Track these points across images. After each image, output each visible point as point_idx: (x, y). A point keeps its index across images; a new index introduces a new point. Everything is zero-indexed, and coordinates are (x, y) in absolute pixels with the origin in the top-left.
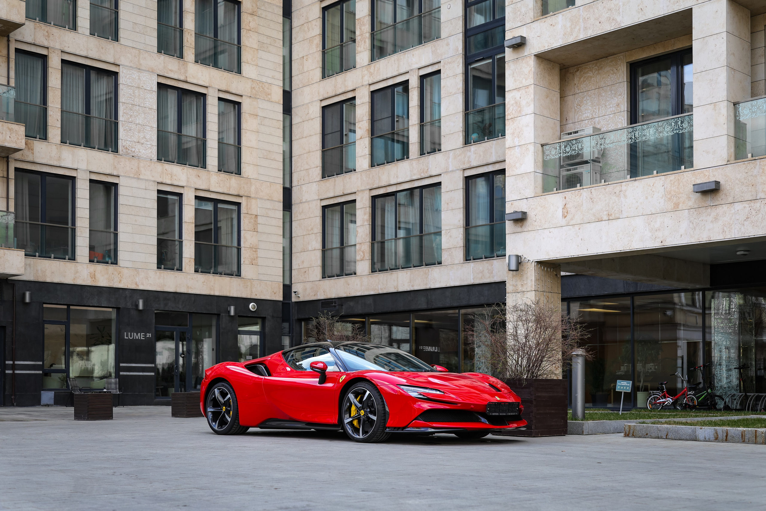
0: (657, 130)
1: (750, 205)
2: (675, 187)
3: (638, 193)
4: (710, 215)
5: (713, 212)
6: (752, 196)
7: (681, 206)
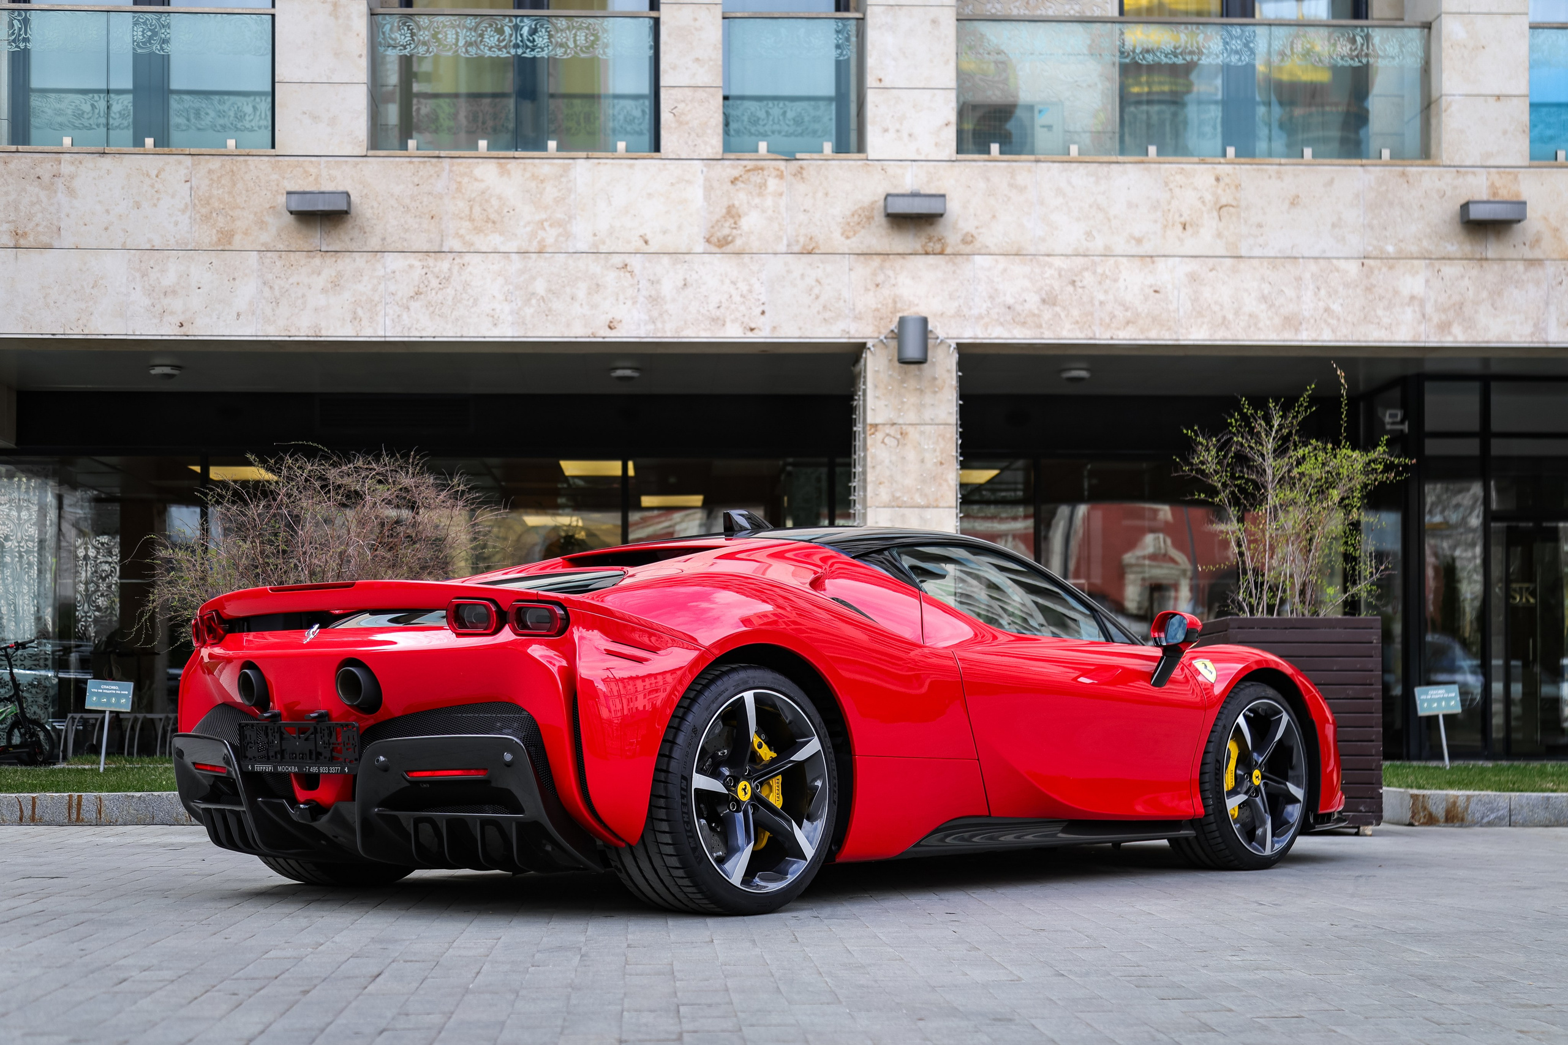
0: (155, 33)
1: (425, 264)
2: (221, 190)
3: (110, 190)
4: (319, 274)
5: (329, 268)
6: (430, 241)
7: (238, 241)
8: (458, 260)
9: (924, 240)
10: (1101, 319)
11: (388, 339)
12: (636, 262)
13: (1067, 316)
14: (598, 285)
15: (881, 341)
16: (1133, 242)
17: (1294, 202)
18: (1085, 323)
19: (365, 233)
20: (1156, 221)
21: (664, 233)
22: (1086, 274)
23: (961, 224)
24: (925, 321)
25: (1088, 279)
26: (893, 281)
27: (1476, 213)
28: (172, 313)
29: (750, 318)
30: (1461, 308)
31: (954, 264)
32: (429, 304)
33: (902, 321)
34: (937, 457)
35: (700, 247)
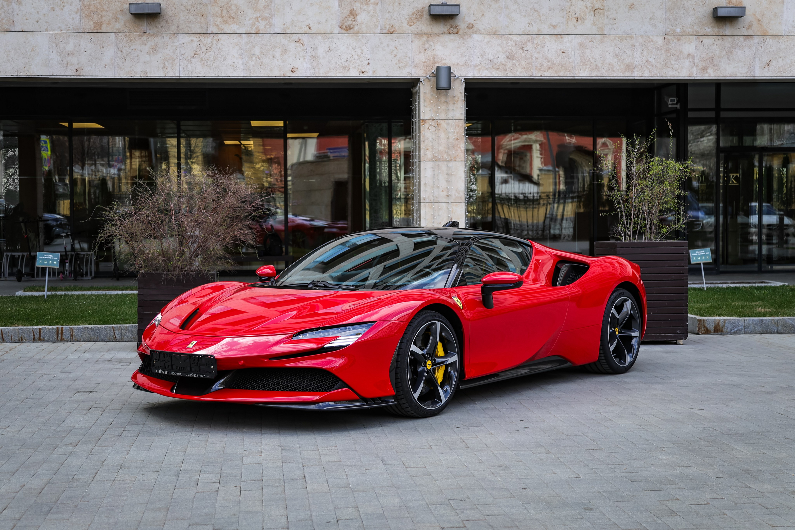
2: (96, 2)
6: (201, 28)
7: (104, 28)
8: (215, 38)
9: (448, 27)
10: (536, 66)
11: (181, 78)
12: (305, 38)
13: (519, 65)
14: (286, 50)
15: (427, 78)
16: (552, 27)
17: (631, 7)
18: (528, 68)
19: (169, 23)
20: (563, 17)
21: (319, 23)
22: (529, 44)
23: (467, 19)
24: (449, 68)
25: (530, 46)
26: (433, 48)
27: (721, 13)
28: (72, 64)
29: (362, 67)
30: (712, 60)
31: (464, 39)
32: (201, 60)
33: (438, 69)
34: (455, 136)
35: (337, 30)
